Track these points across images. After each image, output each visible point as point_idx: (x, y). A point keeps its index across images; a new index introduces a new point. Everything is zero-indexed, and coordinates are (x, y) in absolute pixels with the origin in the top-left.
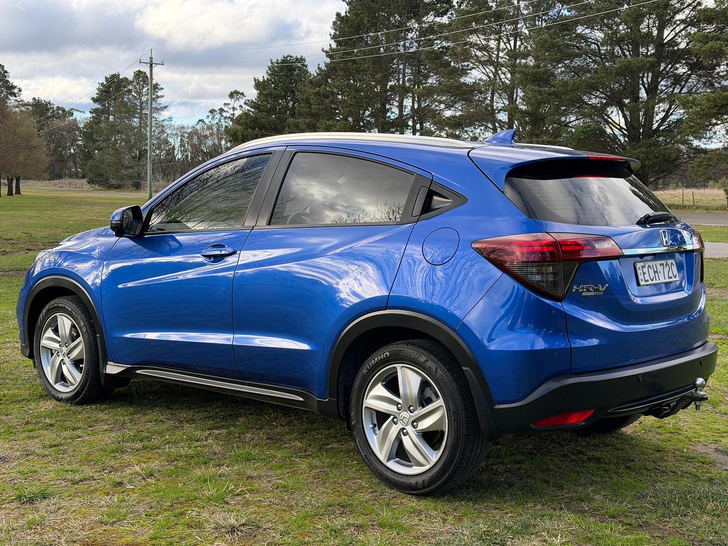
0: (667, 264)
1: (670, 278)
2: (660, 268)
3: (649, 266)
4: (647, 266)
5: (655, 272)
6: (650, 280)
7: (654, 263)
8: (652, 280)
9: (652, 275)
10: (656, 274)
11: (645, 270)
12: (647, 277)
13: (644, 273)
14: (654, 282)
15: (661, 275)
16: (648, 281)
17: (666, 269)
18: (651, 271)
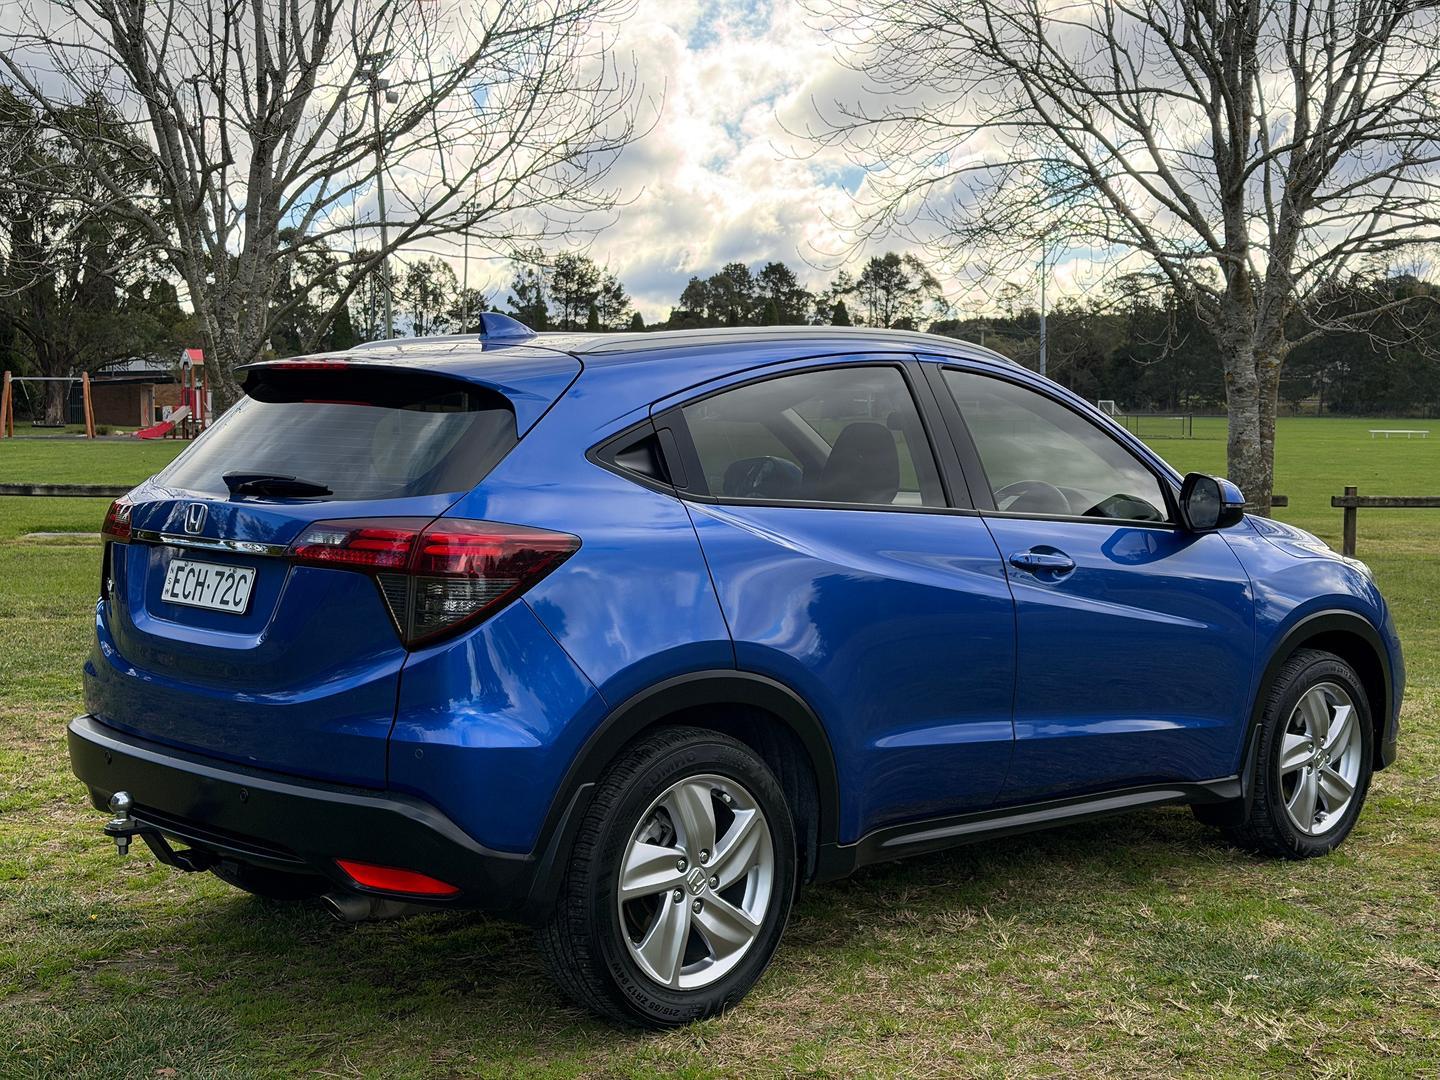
0: (231, 576)
1: (223, 602)
2: (212, 580)
3: (192, 570)
4: (187, 569)
5: (198, 584)
6: (181, 595)
7: (204, 567)
8: (186, 597)
9: (190, 587)
10: (199, 588)
11: (182, 576)
12: (178, 589)
13: (177, 581)
14: (189, 601)
15: (208, 593)
16: (176, 595)
17: (225, 585)
18: (192, 580)
